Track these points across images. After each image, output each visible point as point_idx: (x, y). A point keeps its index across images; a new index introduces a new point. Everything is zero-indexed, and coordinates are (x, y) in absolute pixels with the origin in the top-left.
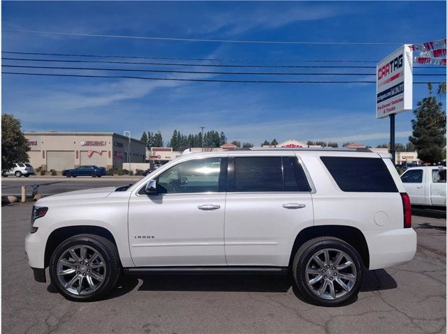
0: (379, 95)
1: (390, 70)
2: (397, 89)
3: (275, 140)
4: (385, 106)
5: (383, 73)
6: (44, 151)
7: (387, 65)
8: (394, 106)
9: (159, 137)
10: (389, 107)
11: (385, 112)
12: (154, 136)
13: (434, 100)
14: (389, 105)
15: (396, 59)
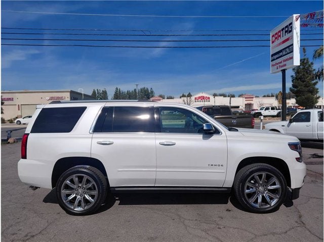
0: (272, 55)
1: (282, 35)
2: (287, 50)
3: (190, 93)
4: (277, 64)
5: (276, 38)
6: (19, 105)
7: (280, 32)
8: (285, 63)
9: (105, 93)
10: (281, 65)
11: (277, 68)
12: (101, 92)
13: (307, 60)
14: (281, 63)
15: (287, 27)
